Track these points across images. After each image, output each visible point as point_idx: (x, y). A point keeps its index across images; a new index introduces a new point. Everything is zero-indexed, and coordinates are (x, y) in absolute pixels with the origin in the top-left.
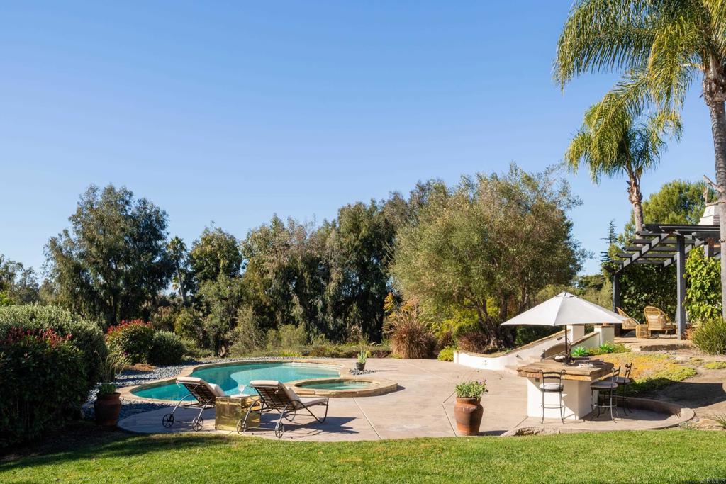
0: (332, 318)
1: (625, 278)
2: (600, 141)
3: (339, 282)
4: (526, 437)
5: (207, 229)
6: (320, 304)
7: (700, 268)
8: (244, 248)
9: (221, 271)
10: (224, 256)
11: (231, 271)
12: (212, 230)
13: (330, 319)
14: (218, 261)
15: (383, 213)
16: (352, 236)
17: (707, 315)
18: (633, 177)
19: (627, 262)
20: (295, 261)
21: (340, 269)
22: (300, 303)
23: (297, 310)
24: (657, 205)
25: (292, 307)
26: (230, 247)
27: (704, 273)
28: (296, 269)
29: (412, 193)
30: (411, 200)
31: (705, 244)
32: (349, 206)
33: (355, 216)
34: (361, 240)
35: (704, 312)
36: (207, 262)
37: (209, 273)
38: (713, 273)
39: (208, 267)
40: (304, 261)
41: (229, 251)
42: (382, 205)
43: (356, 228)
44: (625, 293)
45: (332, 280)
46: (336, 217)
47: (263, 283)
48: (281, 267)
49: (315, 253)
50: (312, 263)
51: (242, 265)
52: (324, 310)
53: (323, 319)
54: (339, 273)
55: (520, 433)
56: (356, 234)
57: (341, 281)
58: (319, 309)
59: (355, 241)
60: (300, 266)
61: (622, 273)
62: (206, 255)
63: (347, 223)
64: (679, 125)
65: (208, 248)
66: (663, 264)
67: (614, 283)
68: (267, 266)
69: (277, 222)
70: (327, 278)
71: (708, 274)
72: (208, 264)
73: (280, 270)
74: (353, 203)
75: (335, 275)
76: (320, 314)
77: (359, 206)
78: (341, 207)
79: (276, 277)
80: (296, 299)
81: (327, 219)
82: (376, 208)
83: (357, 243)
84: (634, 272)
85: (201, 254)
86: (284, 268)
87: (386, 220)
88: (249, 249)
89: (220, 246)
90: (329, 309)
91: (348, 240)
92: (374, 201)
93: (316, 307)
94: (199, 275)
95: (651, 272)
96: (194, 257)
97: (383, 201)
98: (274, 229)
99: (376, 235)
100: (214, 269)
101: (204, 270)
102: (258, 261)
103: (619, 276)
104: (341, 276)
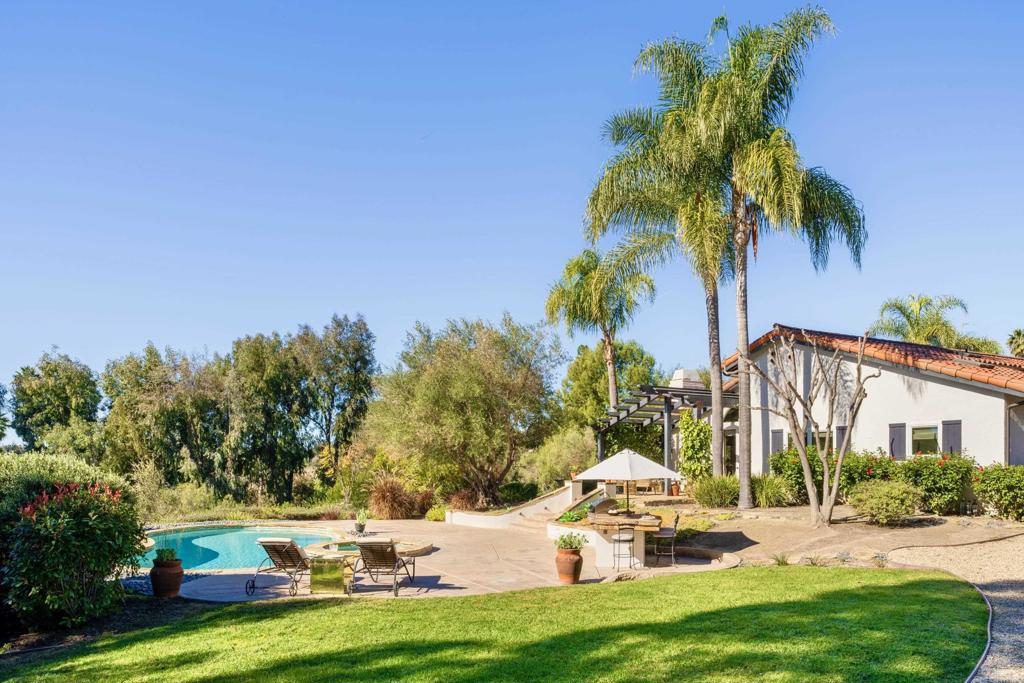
0: (233, 475)
1: (609, 436)
2: (600, 300)
3: (242, 432)
4: (623, 583)
5: (46, 355)
6: (217, 457)
7: (691, 429)
8: (106, 384)
9: (72, 413)
10: (75, 393)
11: (88, 413)
12: (54, 357)
13: (231, 477)
14: (67, 399)
15: (290, 349)
16: (255, 375)
17: (697, 472)
18: (608, 336)
19: (613, 421)
20: (181, 402)
21: (243, 415)
22: (192, 457)
23: (188, 466)
24: (594, 361)
25: (178, 461)
26: (86, 382)
27: (695, 434)
28: (184, 414)
29: (326, 328)
30: (326, 337)
31: (694, 407)
32: (249, 338)
33: (257, 352)
34: (266, 382)
35: (694, 471)
36: (49, 400)
37: (52, 415)
38: (702, 434)
39: (50, 407)
40: (194, 404)
41: (82, 387)
42: (289, 339)
43: (259, 366)
44: (609, 451)
45: (232, 428)
46: (230, 351)
47: (138, 429)
48: (163, 410)
49: (209, 394)
50: (204, 407)
51: (100, 405)
52: (223, 466)
53: (221, 476)
54: (243, 420)
55: (619, 579)
56: (259, 374)
57: (245, 430)
58: (216, 464)
59: (258, 382)
60: (190, 410)
61: (606, 431)
62: (47, 390)
63: (246, 360)
64: (652, 288)
65: (51, 382)
66: (642, 424)
67: (599, 441)
68: (142, 408)
69: (152, 352)
70: (225, 426)
71: (698, 435)
72: (50, 403)
73: (162, 414)
74: (254, 336)
75: (237, 423)
76: (218, 472)
77: (260, 339)
78: (236, 339)
79: (156, 424)
80: (185, 451)
81: (219, 353)
82: (280, 343)
83: (261, 384)
84: (617, 430)
85: (40, 389)
86: (167, 412)
87: (295, 359)
88: (113, 384)
89: (69, 379)
90: (229, 464)
91: (249, 381)
92: (277, 335)
93: (211, 462)
94: (38, 416)
95: (632, 431)
96: (29, 392)
97: (290, 336)
98: (148, 360)
99: (286, 376)
100: (61, 409)
101: (47, 411)
102: (129, 402)
103: (604, 434)
104: (245, 425)
